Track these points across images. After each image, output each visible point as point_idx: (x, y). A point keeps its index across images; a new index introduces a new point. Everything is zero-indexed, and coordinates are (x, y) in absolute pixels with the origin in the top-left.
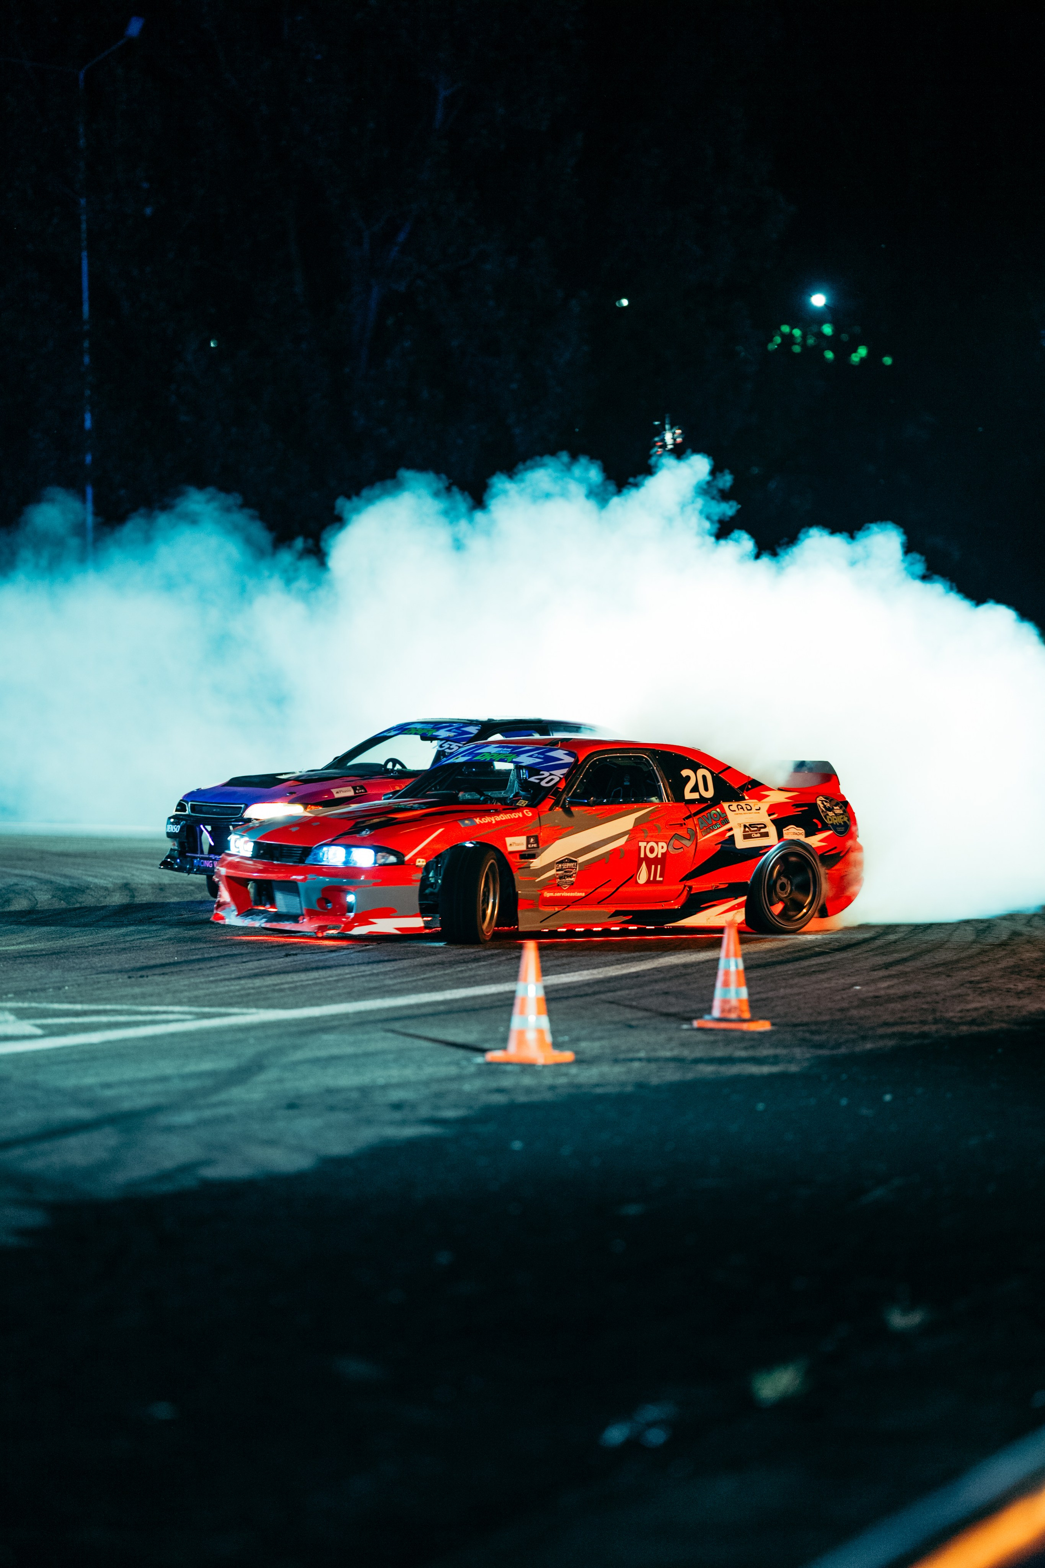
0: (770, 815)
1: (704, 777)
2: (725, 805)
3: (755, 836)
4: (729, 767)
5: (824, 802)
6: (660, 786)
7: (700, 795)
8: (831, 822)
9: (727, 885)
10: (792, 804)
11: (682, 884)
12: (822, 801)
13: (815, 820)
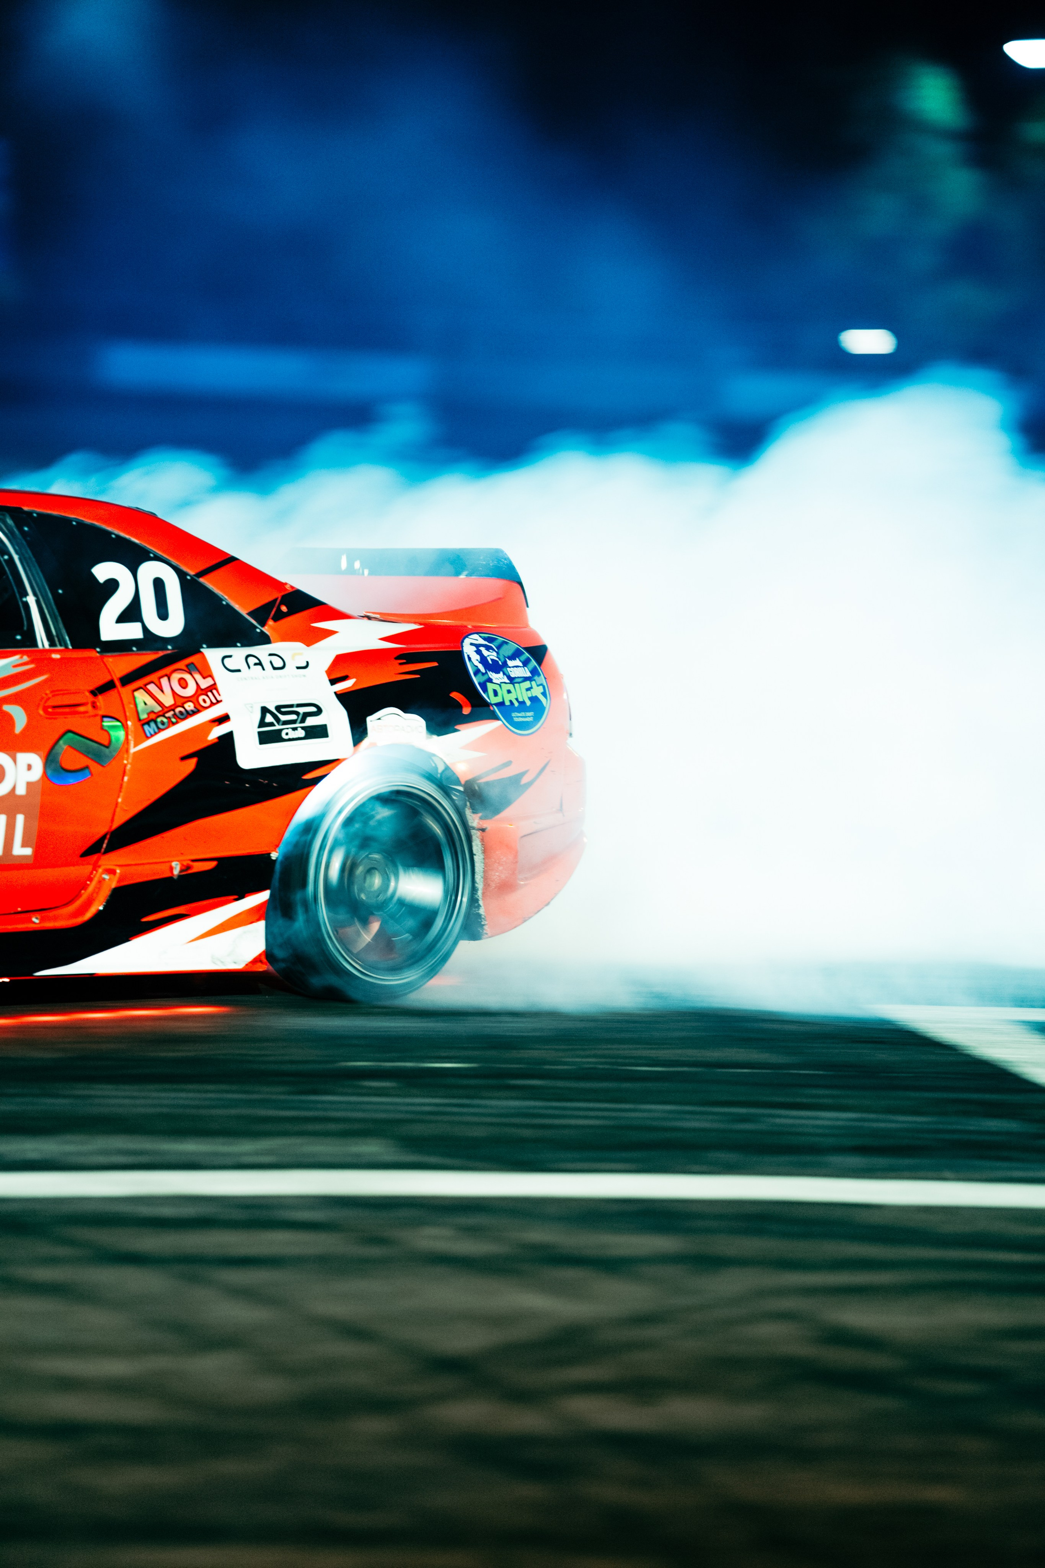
0: (333, 682)
1: (159, 585)
2: (213, 655)
3: (291, 736)
4: (233, 559)
5: (482, 649)
6: (26, 606)
7: (145, 629)
8: (498, 700)
9: (212, 865)
10: (396, 655)
11: (89, 864)
12: (477, 646)
13: (455, 695)
